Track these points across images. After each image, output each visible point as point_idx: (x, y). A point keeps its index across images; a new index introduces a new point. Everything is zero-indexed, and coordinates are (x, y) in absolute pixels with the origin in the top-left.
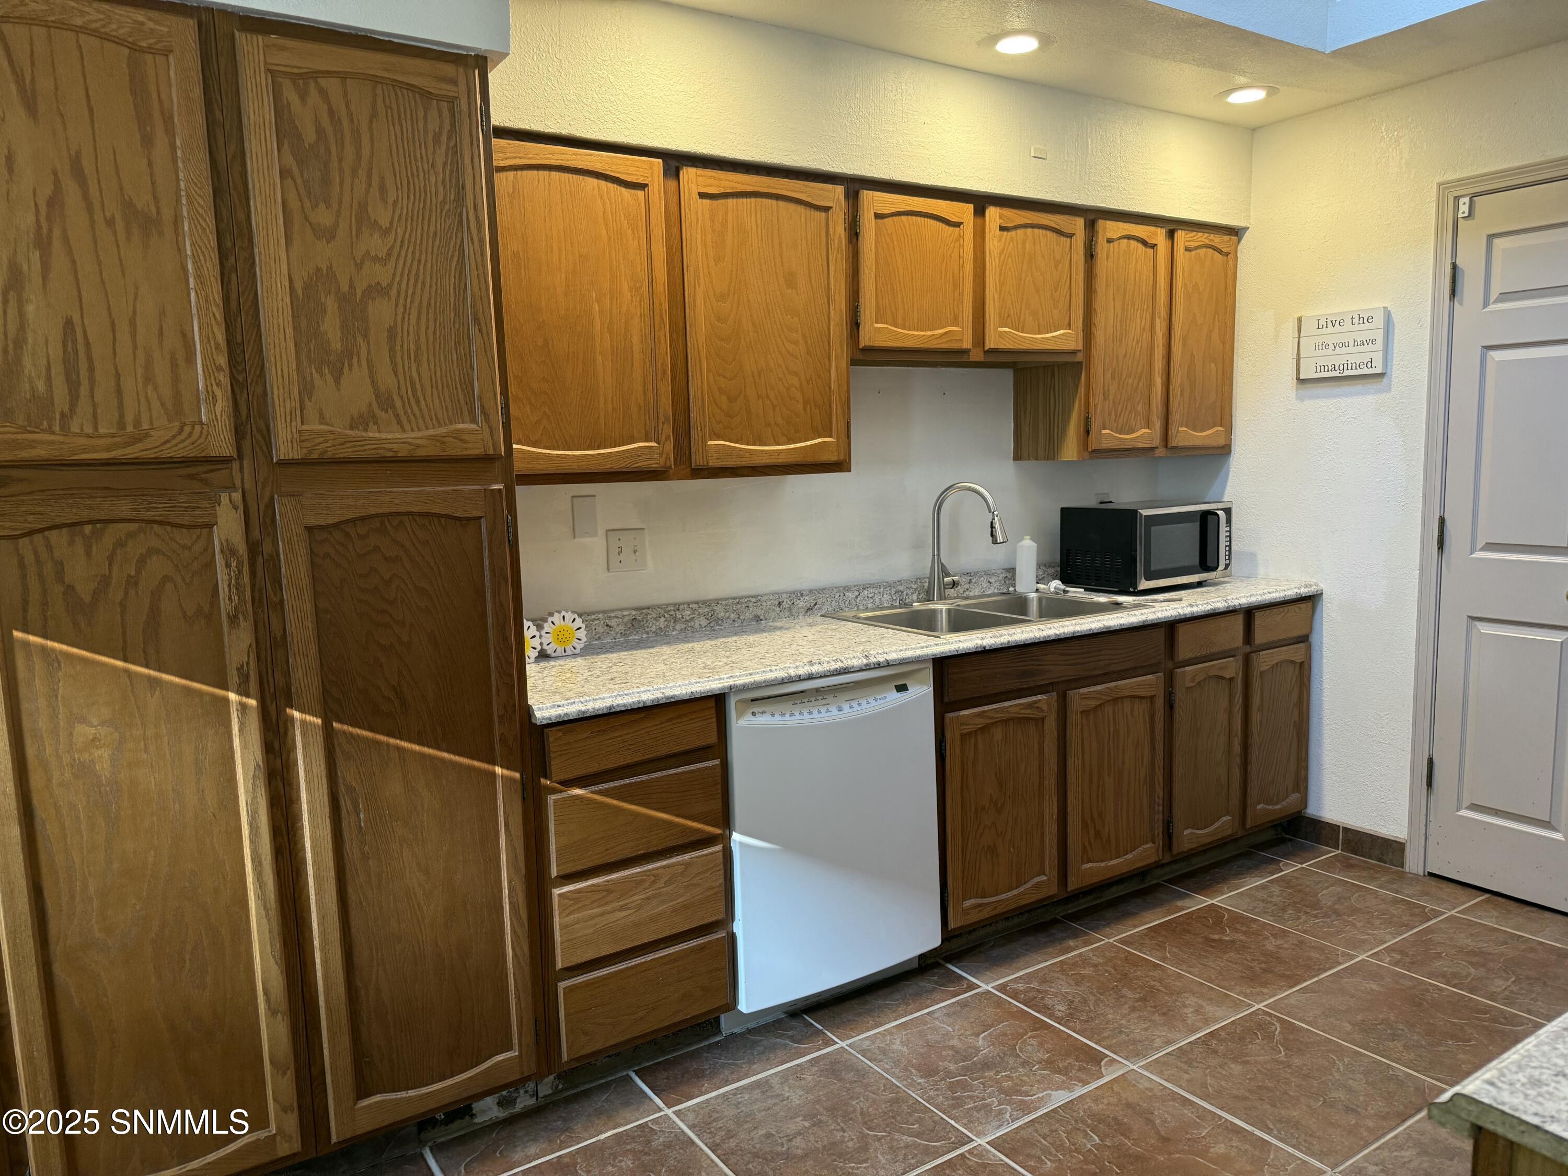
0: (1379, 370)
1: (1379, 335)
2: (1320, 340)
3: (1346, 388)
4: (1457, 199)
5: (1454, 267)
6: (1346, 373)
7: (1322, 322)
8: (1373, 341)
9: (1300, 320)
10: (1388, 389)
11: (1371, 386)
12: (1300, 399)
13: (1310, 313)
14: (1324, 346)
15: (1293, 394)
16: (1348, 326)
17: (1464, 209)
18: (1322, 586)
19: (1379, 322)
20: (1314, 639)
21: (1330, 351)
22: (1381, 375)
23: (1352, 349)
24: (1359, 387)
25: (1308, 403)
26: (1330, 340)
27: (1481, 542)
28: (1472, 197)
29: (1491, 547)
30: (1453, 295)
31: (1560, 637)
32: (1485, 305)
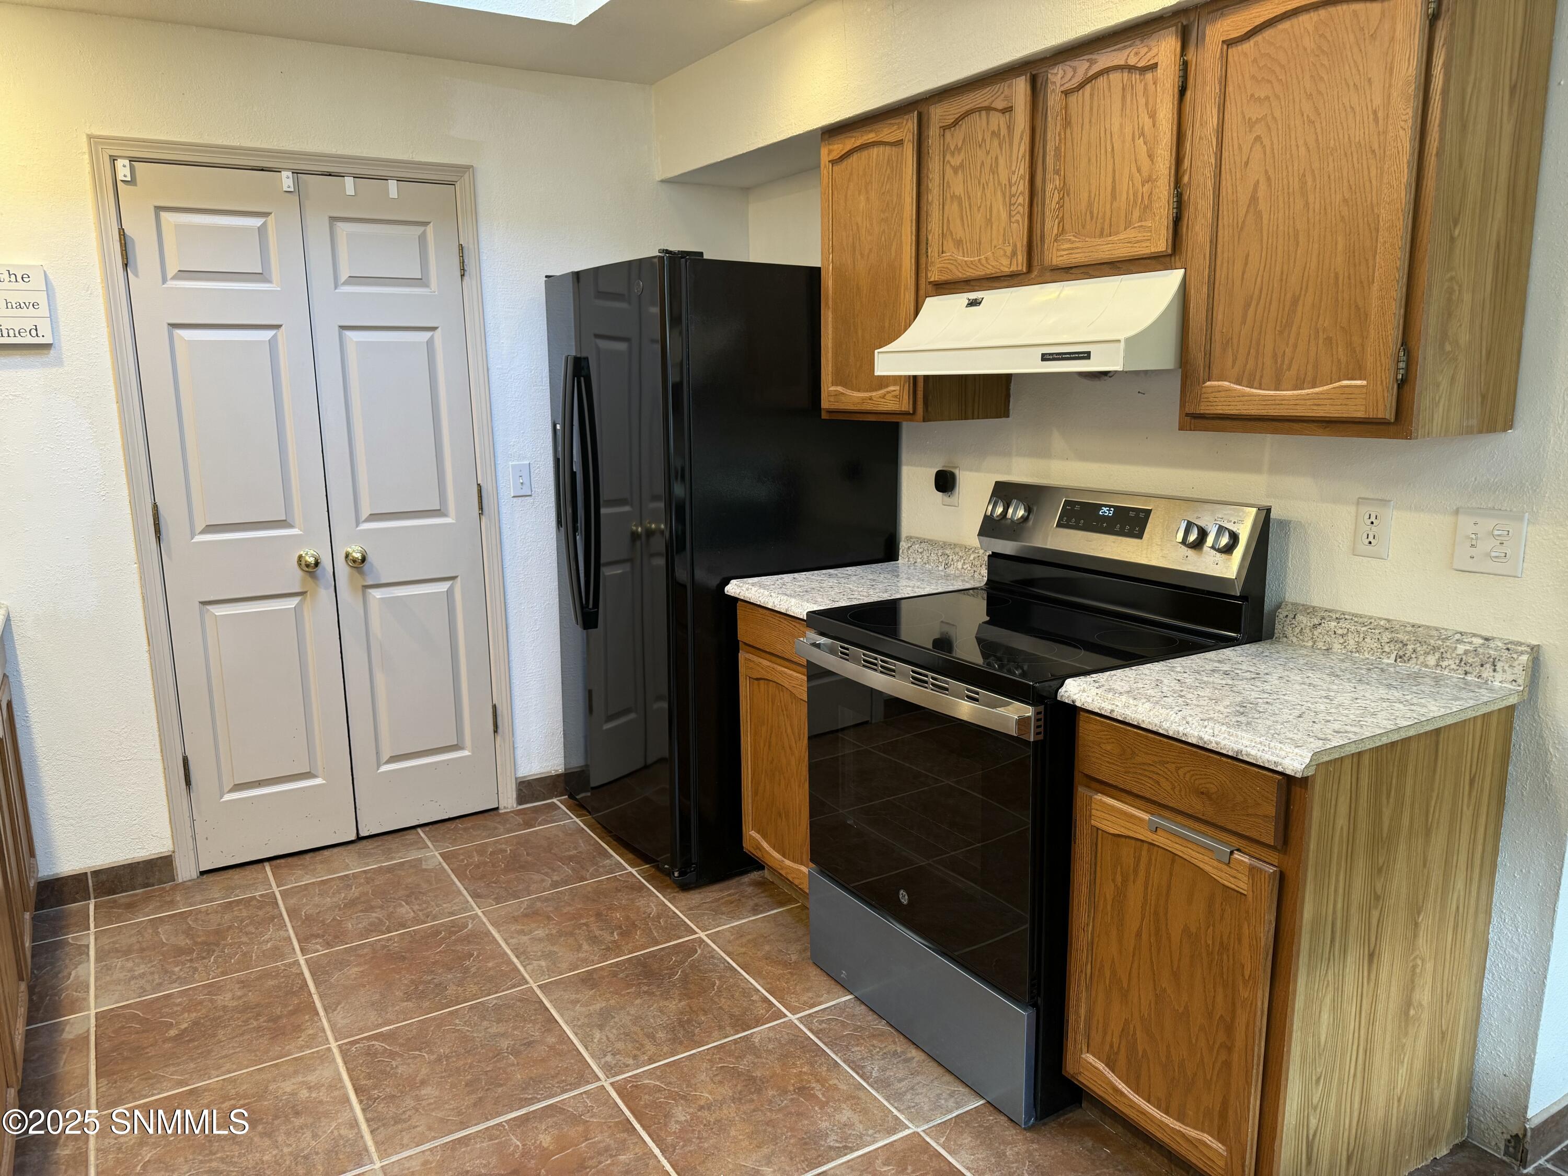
0: (46, 340)
1: (41, 298)
4: (113, 159)
5: (123, 235)
8: (34, 305)
10: (60, 362)
11: (38, 358)
17: (122, 173)
18: (8, 603)
22: (48, 346)
23: (13, 312)
27: (200, 526)
28: (132, 160)
29: (211, 528)
30: (126, 266)
31: (292, 603)
32: (164, 280)
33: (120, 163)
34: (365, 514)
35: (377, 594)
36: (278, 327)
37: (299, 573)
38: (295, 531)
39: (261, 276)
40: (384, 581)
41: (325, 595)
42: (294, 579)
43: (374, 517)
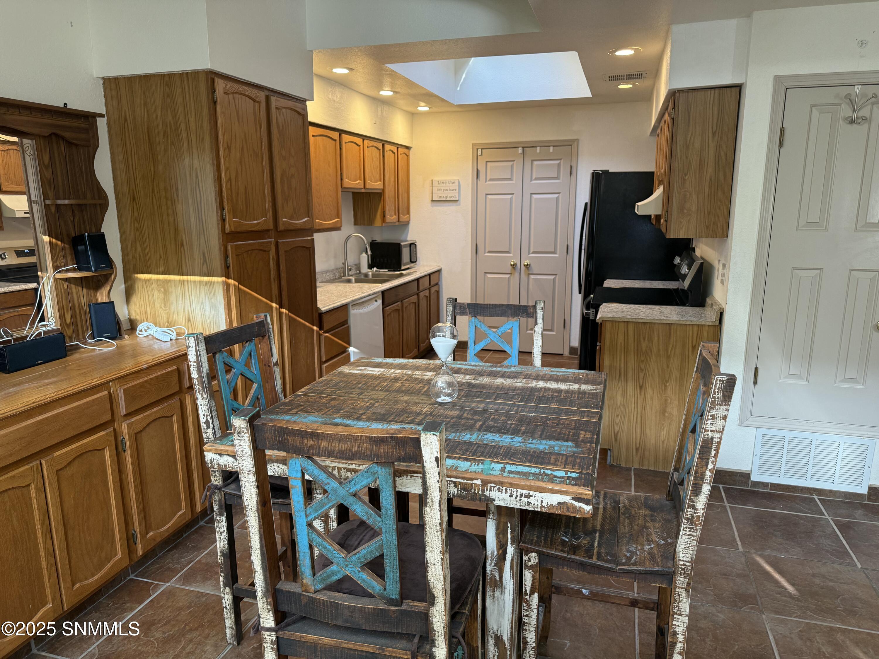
0: (457, 199)
1: (457, 188)
2: (439, 188)
3: (447, 204)
4: (477, 149)
5: (477, 170)
6: (447, 199)
7: (440, 182)
8: (455, 190)
9: (432, 180)
10: (460, 205)
11: (454, 204)
12: (432, 206)
13: (434, 179)
14: (440, 190)
15: (430, 205)
16: (447, 184)
17: (479, 153)
18: (442, 266)
19: (457, 184)
20: (440, 283)
21: (442, 192)
22: (457, 201)
23: (449, 192)
24: (450, 204)
25: (435, 208)
26: (442, 188)
27: (487, 251)
28: (482, 149)
29: (490, 252)
30: (477, 178)
31: (507, 276)
32: (486, 182)
33: (479, 150)
34: (531, 252)
35: (532, 277)
36: (513, 194)
37: (510, 267)
38: (511, 255)
39: (510, 179)
40: (534, 273)
41: (517, 275)
42: (509, 269)
43: (534, 252)
